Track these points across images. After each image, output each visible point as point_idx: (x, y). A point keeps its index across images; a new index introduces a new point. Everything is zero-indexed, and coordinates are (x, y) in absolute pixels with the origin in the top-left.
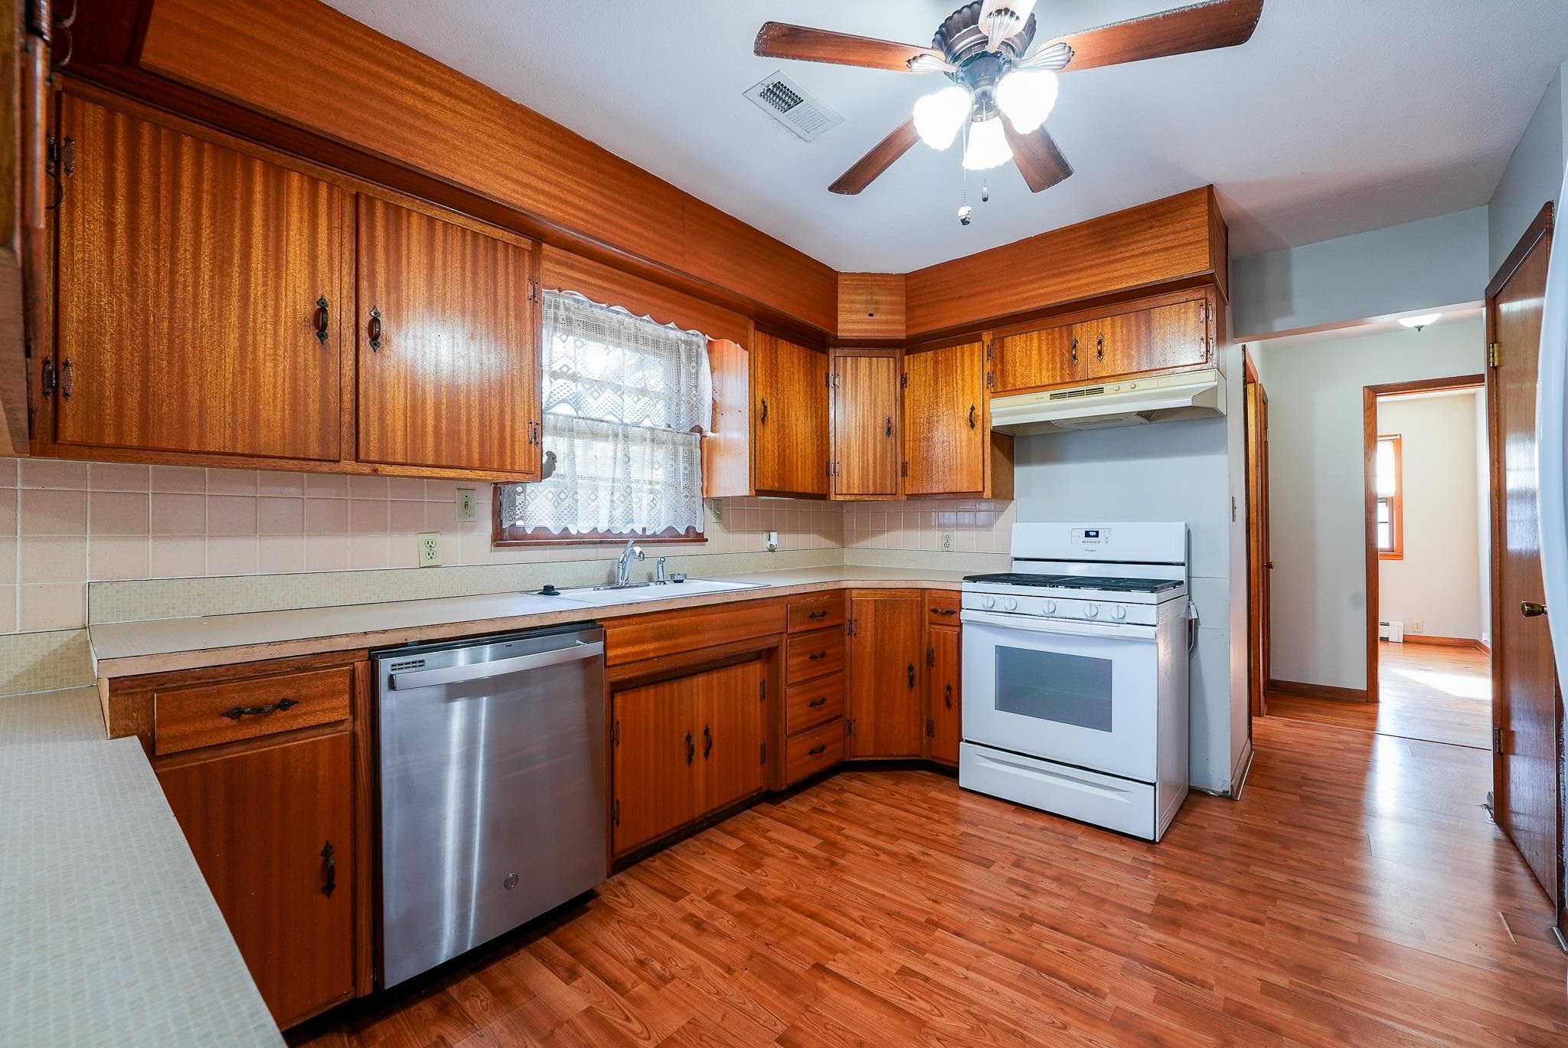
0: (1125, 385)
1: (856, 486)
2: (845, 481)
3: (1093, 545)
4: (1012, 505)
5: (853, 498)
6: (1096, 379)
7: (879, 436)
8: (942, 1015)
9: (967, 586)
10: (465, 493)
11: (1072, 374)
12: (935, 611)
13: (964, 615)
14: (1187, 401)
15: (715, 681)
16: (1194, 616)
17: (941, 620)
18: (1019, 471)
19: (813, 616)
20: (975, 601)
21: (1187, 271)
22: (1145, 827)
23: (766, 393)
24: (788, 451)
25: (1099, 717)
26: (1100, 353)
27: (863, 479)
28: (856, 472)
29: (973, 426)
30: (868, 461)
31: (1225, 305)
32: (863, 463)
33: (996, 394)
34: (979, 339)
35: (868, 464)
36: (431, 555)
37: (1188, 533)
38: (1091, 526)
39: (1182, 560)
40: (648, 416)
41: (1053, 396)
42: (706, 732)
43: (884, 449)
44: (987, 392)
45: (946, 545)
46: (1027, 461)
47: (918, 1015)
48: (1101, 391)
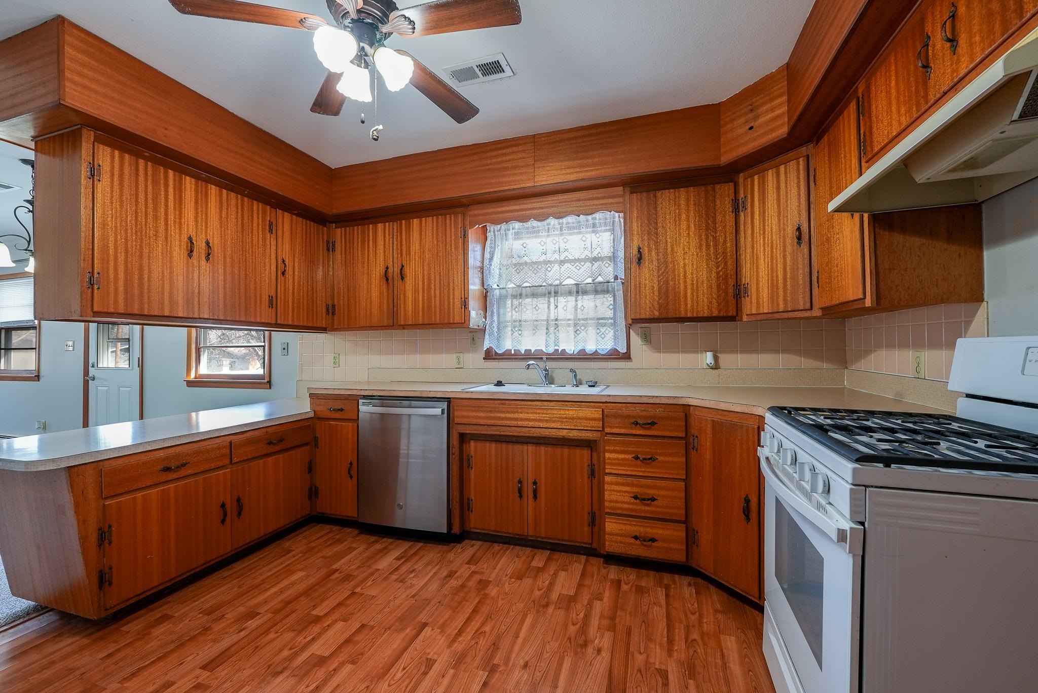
1: (765, 305)
2: (754, 301)
4: (982, 310)
5: (764, 317)
7: (789, 248)
8: (389, 686)
10: (473, 334)
15: (543, 452)
19: (636, 424)
23: (642, 240)
24: (671, 283)
27: (772, 297)
28: (766, 290)
30: (777, 277)
32: (772, 279)
33: (869, 162)
34: (854, 96)
35: (777, 280)
36: (459, 363)
40: (600, 275)
42: (535, 483)
43: (795, 262)
44: (863, 163)
45: (917, 369)
47: (389, 674)
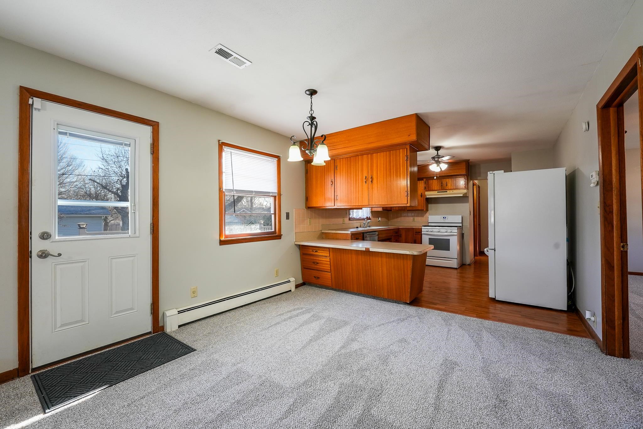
0: (451, 191)
3: (445, 220)
4: (428, 212)
6: (446, 190)
9: (423, 227)
11: (442, 188)
12: (416, 232)
13: (422, 233)
14: (462, 195)
16: (463, 232)
17: (417, 234)
18: (429, 205)
19: (396, 233)
20: (424, 230)
21: (462, 173)
22: (455, 266)
25: (448, 248)
26: (447, 185)
29: (422, 197)
31: (468, 177)
33: (427, 191)
34: (423, 180)
36: (344, 221)
37: (462, 217)
38: (444, 216)
39: (461, 222)
41: (438, 192)
44: (425, 190)
45: (414, 220)
46: (431, 203)
48: (447, 192)
